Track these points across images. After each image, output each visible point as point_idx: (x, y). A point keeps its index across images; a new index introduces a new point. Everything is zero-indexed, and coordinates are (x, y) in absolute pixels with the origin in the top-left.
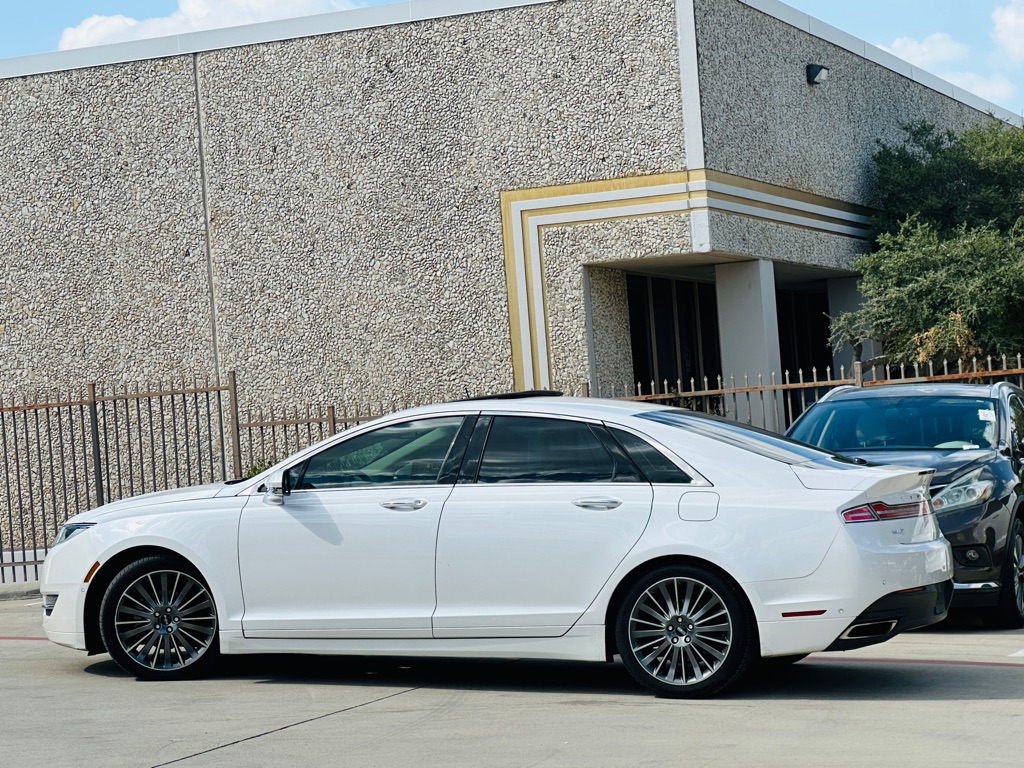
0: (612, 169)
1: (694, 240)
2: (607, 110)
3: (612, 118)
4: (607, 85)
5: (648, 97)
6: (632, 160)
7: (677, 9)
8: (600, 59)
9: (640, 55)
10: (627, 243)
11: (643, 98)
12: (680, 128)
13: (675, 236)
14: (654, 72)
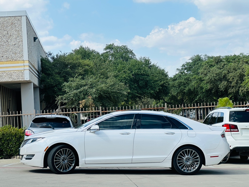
0: (5, 59)
1: (25, 77)
2: (4, 45)
3: (5, 47)
4: (4, 39)
5: (14, 42)
6: (10, 57)
7: (22, 22)
8: (2, 32)
9: (12, 32)
10: (8, 77)
11: (13, 42)
12: (22, 50)
13: (20, 76)
14: (16, 37)
